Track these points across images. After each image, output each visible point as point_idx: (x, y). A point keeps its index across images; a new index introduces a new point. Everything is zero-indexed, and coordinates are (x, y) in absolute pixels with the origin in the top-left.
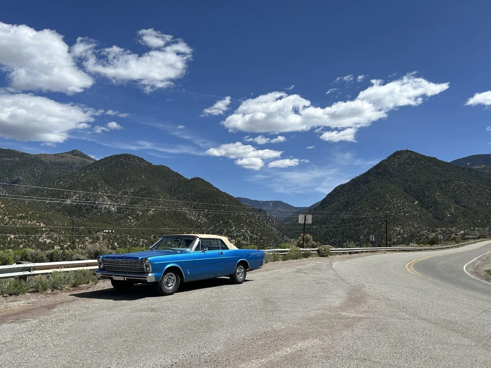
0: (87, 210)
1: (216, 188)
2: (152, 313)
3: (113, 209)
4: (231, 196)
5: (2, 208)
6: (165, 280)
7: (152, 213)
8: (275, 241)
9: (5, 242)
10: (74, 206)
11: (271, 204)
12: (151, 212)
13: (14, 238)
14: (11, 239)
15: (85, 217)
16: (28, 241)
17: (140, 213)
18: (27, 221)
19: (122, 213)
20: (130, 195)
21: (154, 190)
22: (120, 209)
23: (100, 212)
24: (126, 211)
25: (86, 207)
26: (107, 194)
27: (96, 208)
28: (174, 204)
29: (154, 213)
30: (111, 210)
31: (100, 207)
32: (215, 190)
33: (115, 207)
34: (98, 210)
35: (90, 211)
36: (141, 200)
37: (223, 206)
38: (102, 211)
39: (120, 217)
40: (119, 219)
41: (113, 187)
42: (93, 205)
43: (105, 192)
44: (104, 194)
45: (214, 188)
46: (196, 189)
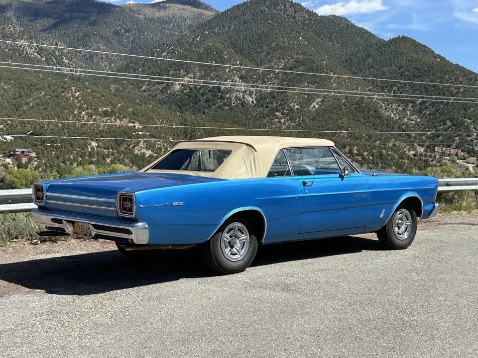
0: (207, 101)
1: (439, 56)
3: (250, 99)
4: (471, 72)
5: (77, 98)
7: (317, 106)
9: (85, 154)
10: (186, 94)
12: (315, 104)
13: (97, 147)
14: (92, 148)
15: (204, 113)
16: (118, 152)
17: (297, 107)
18: (115, 120)
19: (265, 106)
20: (278, 74)
21: (321, 64)
22: (262, 99)
23: (229, 104)
24: (272, 103)
25: (205, 97)
26: (238, 73)
27: (222, 98)
28: (358, 89)
29: (320, 106)
30: (247, 100)
31: (228, 95)
32: (438, 60)
33: (253, 96)
34: (226, 101)
35: (212, 102)
36: (297, 82)
37: (454, 91)
38: (231, 103)
39: (262, 114)
40: (260, 116)
41: (249, 60)
42: (216, 92)
43: (234, 69)
44: (235, 72)
45: (435, 57)
46: (399, 60)
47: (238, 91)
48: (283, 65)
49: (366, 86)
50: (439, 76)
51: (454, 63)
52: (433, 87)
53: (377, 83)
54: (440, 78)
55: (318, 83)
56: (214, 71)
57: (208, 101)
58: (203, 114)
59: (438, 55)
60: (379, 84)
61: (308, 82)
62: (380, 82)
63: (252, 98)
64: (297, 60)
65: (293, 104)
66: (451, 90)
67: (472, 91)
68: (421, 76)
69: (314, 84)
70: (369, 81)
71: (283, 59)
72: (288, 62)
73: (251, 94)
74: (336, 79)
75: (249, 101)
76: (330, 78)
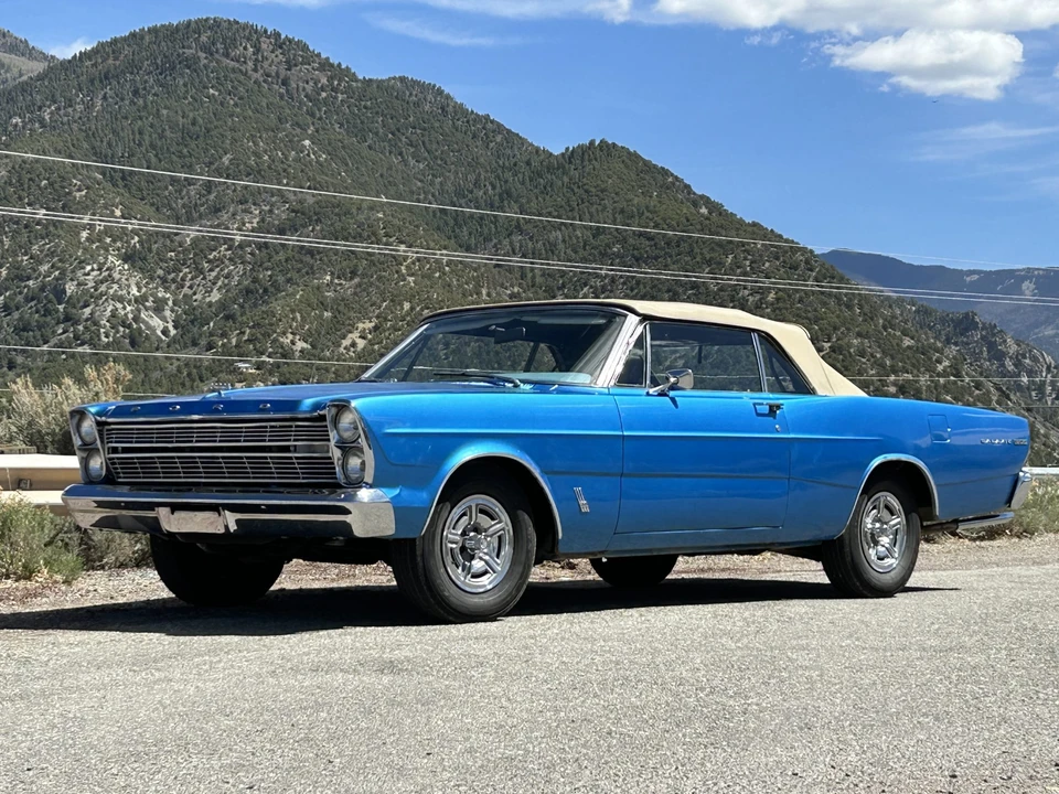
0: (21, 329)
1: (707, 201)
2: (386, 680)
3: (157, 323)
4: (795, 247)
6: (453, 536)
7: (361, 344)
11: (1028, 287)
12: (354, 336)
17: (300, 345)
19: (203, 342)
20: (241, 246)
21: (369, 218)
22: (192, 322)
23: (91, 339)
24: (224, 335)
25: (16, 315)
26: (119, 244)
27: (68, 318)
28: (479, 293)
29: (371, 343)
30: (149, 327)
31: (87, 311)
32: (704, 210)
33: (167, 313)
34: (81, 328)
35: (38, 334)
36: (299, 271)
37: (751, 299)
38: (99, 336)
39: (195, 367)
40: (189, 375)
41: (152, 205)
42: (50, 301)
43: (107, 231)
44: (108, 240)
45: (695, 204)
46: (593, 210)
47: (121, 299)
48: (255, 221)
49: (502, 286)
50: (708, 257)
51: (748, 220)
52: (692, 288)
53: (534, 277)
54: (709, 262)
55: (363, 275)
56: (43, 238)
57: (24, 330)
58: (10, 368)
59: (702, 197)
60: (539, 280)
61: (332, 274)
62: (543, 275)
63: (164, 319)
64: (299, 207)
65: (290, 337)
66: (743, 298)
67: (800, 301)
68: (656, 258)
69: (351, 279)
70: (510, 270)
71: (254, 204)
72: (271, 211)
73: (158, 309)
74: (413, 263)
75: (153, 329)
76: (398, 260)
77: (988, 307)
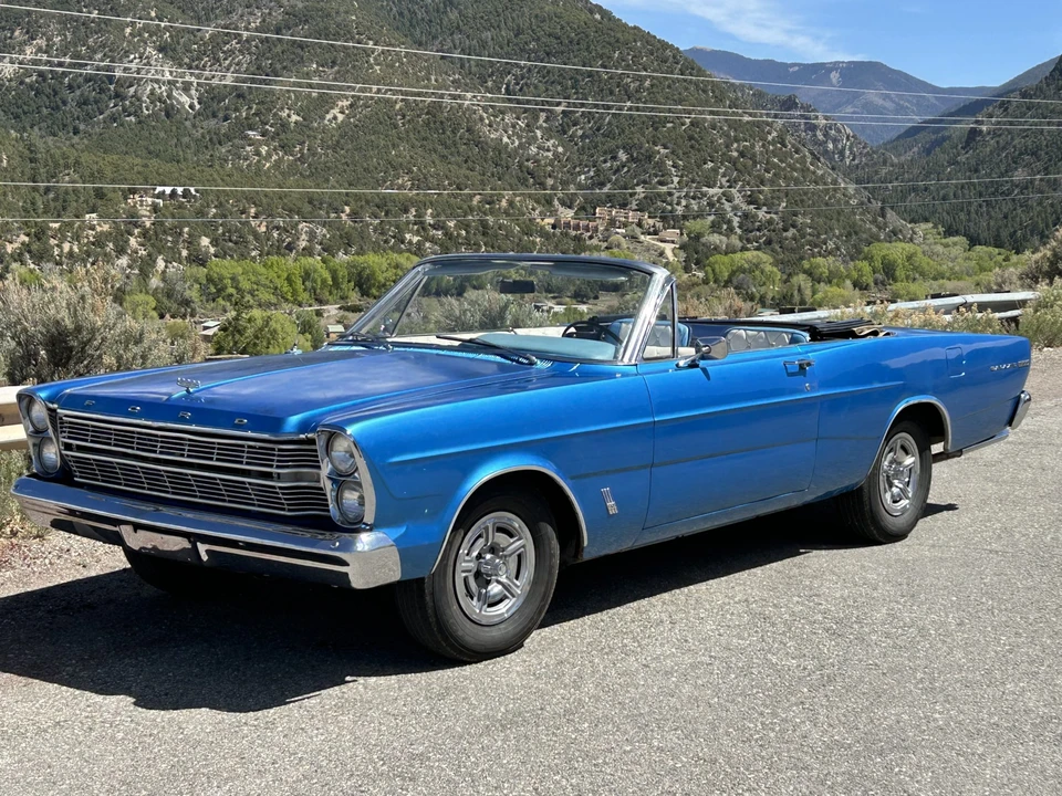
0: (83, 102)
1: (599, 9)
3: (185, 99)
4: (665, 45)
7: (341, 117)
8: (849, 235)
10: (31, 87)
11: (834, 76)
12: (335, 111)
15: (76, 131)
17: (294, 118)
19: (221, 115)
20: (247, 41)
21: (345, 20)
22: (212, 99)
23: (136, 111)
24: (236, 110)
25: (78, 92)
26: (154, 38)
27: (117, 95)
28: (429, 80)
29: (348, 117)
30: (179, 102)
31: (132, 90)
32: (598, 16)
33: (193, 92)
34: (127, 102)
35: (95, 107)
36: (292, 61)
37: (632, 85)
38: (141, 109)
39: (215, 133)
40: (211, 140)
41: (179, 8)
42: (103, 82)
43: (146, 28)
44: (146, 35)
45: (591, 12)
46: (514, 15)
47: (157, 81)
48: (258, 21)
49: (446, 73)
50: (601, 52)
51: (631, 25)
52: (589, 77)
53: (470, 66)
54: (601, 57)
55: (342, 65)
56: (96, 33)
57: (85, 103)
58: (75, 134)
59: (597, 6)
60: (474, 69)
61: (317, 63)
62: (477, 66)
63: (190, 97)
64: (290, 10)
65: (287, 111)
66: (627, 84)
67: (669, 87)
68: (562, 53)
69: (332, 67)
70: (452, 61)
71: (257, 8)
72: (270, 14)
73: (186, 88)
74: (379, 55)
75: (182, 104)
76: (368, 53)
77: (805, 92)
